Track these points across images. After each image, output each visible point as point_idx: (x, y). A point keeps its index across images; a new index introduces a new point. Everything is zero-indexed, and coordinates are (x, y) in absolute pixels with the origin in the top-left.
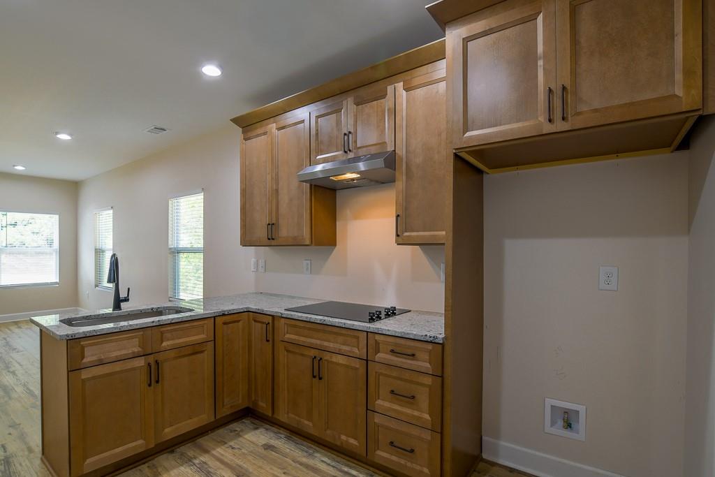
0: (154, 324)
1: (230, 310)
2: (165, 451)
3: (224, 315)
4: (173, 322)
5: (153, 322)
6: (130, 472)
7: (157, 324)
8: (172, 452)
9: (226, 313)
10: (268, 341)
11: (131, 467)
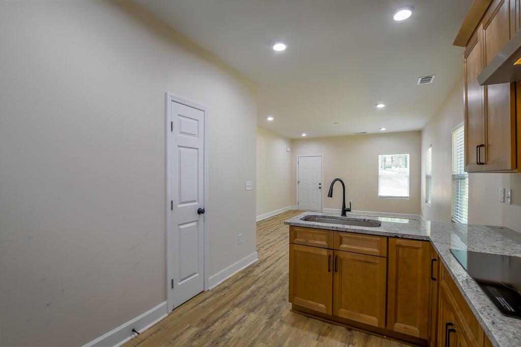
0: (334, 229)
1: (404, 235)
2: (344, 325)
3: (396, 237)
4: (347, 231)
5: (333, 227)
6: (320, 322)
7: (336, 229)
8: (349, 330)
9: (400, 236)
10: (434, 279)
11: (322, 319)
